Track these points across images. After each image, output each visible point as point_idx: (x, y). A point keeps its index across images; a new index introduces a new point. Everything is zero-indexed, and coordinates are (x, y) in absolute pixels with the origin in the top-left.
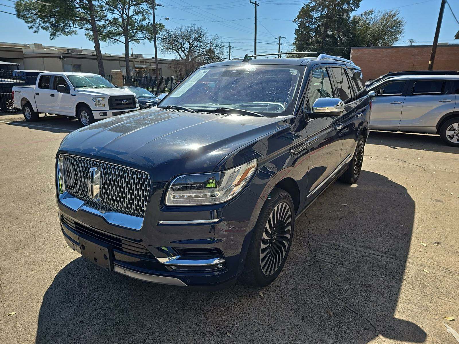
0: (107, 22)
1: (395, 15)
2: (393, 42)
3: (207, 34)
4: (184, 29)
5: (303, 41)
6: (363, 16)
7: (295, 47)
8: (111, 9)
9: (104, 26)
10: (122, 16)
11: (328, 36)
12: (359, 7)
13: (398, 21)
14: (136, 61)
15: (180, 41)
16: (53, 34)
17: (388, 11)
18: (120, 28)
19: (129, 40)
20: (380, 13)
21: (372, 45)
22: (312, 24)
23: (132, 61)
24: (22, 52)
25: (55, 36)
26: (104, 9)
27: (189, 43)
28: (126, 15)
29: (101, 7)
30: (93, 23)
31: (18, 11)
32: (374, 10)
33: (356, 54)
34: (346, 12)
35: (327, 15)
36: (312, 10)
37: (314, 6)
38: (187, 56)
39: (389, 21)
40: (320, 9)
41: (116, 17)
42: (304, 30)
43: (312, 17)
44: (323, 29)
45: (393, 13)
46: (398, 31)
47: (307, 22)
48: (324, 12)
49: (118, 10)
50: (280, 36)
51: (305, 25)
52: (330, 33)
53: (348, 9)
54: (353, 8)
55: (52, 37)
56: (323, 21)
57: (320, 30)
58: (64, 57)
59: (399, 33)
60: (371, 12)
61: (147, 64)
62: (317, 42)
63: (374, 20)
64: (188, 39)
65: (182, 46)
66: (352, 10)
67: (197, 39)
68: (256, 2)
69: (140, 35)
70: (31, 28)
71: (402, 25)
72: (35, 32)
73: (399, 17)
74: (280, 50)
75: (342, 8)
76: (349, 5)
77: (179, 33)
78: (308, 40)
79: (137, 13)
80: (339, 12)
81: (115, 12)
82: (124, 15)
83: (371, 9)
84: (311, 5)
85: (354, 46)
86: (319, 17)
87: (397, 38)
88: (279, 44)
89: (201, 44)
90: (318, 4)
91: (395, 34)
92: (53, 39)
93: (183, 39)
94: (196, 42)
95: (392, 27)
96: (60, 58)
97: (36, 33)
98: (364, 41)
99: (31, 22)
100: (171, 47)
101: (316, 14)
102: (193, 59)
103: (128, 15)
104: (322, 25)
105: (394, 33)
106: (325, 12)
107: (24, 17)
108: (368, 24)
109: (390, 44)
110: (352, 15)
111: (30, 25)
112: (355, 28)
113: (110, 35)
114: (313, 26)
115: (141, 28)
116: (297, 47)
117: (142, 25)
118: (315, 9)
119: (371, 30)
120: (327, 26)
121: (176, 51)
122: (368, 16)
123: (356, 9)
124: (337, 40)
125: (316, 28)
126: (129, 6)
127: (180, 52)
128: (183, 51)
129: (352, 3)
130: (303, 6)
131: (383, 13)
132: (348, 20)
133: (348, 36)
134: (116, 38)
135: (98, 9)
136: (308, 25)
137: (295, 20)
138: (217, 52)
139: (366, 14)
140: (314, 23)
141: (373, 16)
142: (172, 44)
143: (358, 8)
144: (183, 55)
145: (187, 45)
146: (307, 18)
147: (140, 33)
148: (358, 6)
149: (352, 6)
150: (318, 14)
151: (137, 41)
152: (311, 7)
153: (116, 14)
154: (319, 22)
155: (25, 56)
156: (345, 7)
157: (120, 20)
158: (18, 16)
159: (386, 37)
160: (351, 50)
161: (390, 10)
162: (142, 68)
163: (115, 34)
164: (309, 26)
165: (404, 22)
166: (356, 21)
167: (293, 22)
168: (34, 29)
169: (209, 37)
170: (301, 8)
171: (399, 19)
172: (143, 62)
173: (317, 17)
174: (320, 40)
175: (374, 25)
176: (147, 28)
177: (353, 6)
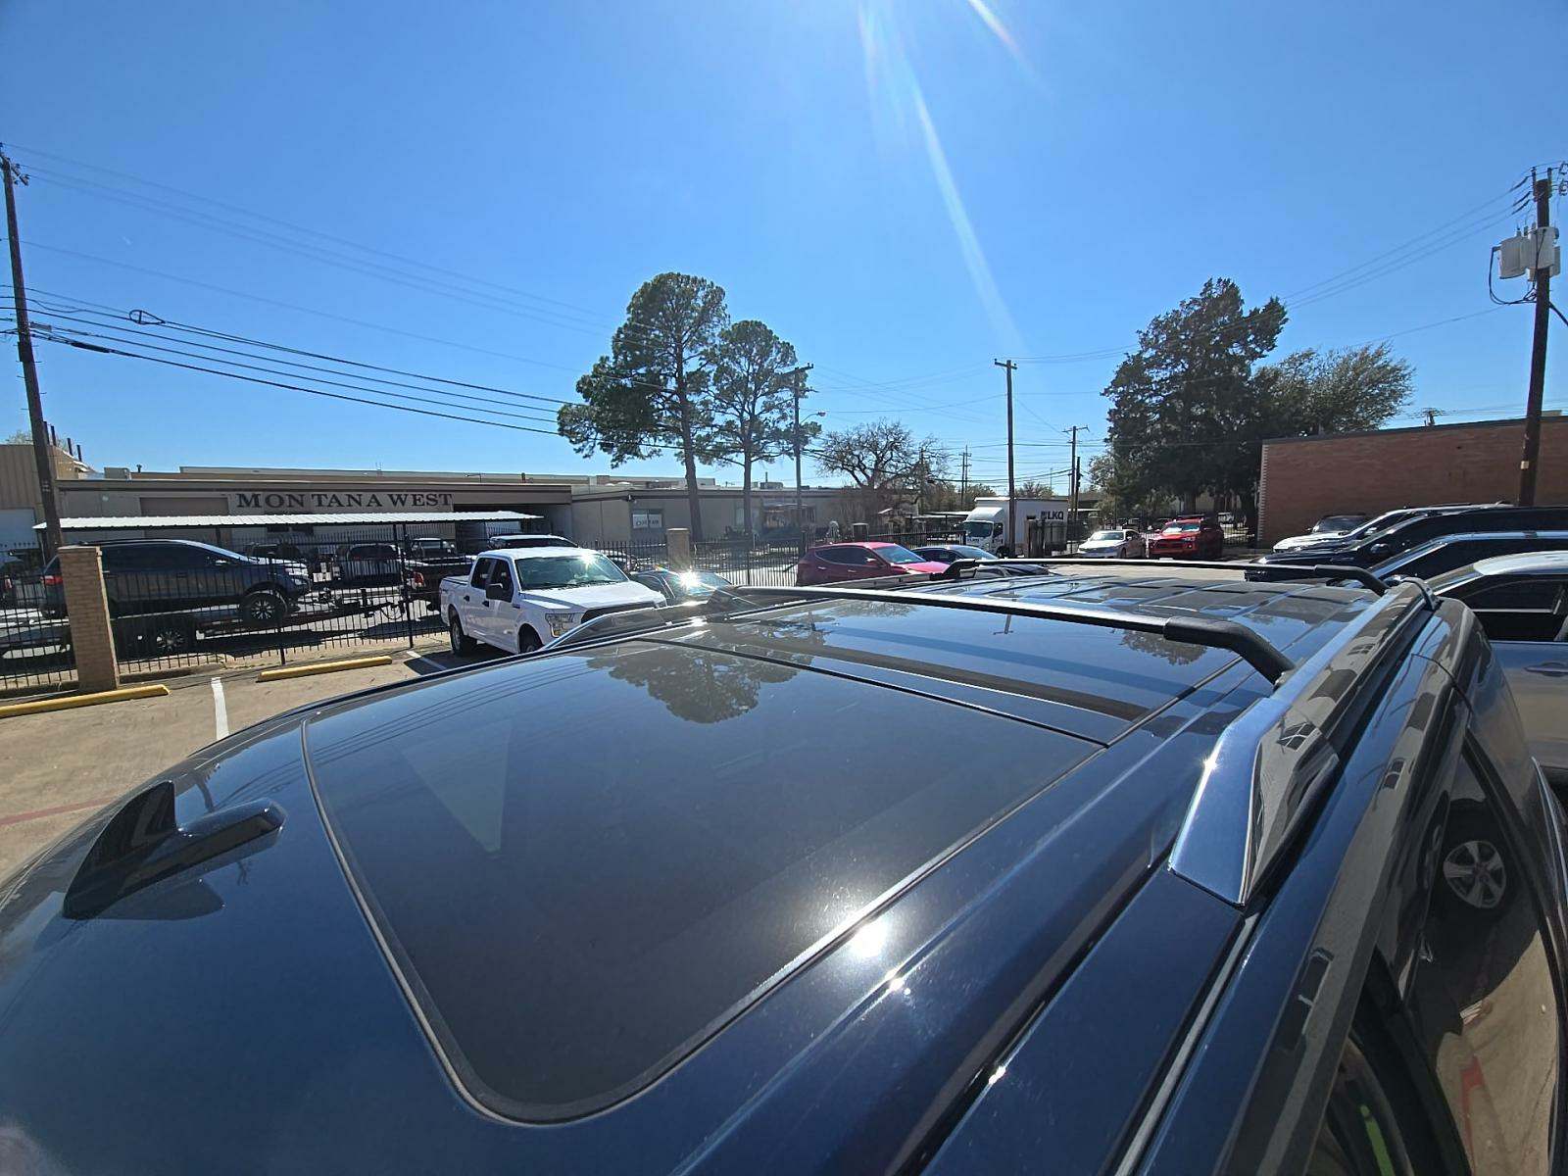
0: (715, 430)
1: (1379, 354)
2: (1381, 418)
3: (911, 435)
4: (865, 429)
5: (1130, 433)
6: (1286, 366)
7: (1110, 448)
8: (722, 406)
9: (708, 438)
10: (741, 417)
11: (1195, 418)
12: (1274, 346)
13: (1389, 368)
14: (765, 497)
15: (856, 453)
16: (619, 458)
17: (1358, 349)
18: (738, 439)
19: (753, 459)
20: (1335, 356)
21: (1321, 429)
22: (1150, 396)
23: (758, 497)
24: (570, 491)
25: (622, 461)
26: (711, 407)
27: (876, 454)
28: (749, 413)
29: (705, 403)
30: (686, 435)
31: (562, 424)
32: (1314, 350)
33: (1277, 454)
34: (1238, 360)
35: (1187, 374)
36: (1150, 366)
37: (1152, 357)
38: (871, 480)
39: (1362, 372)
40: (1168, 361)
41: (730, 418)
42: (1131, 411)
43: (1149, 381)
44: (1179, 405)
45: (1372, 351)
46: (1393, 391)
47: (1136, 392)
48: (1180, 367)
49: (733, 406)
50: (1075, 427)
51: (1132, 399)
52: (1198, 411)
53: (1243, 354)
54: (1258, 349)
55: (614, 463)
56: (1180, 387)
57: (1173, 406)
58: (633, 498)
59: (1396, 395)
60: (1307, 356)
61: (788, 499)
62: (1166, 432)
63: (1317, 373)
64: (874, 447)
65: (860, 461)
66: (1254, 356)
67: (892, 446)
68: (1009, 362)
69: (772, 448)
70: (579, 450)
71: (1404, 376)
72: (586, 456)
73: (1392, 358)
74: (1076, 454)
75: (1227, 354)
76: (1245, 345)
77: (856, 437)
78: (1142, 431)
79: (768, 408)
80: (1218, 364)
81: (731, 410)
82: (745, 414)
83: (1307, 348)
84: (1146, 355)
85: (1270, 435)
86: (1167, 379)
87: (1392, 408)
88: (1074, 443)
89: (901, 454)
90: (1163, 352)
91: (1385, 402)
92: (617, 466)
93: (863, 447)
94: (889, 452)
95: (1374, 383)
96: (627, 500)
97: (588, 458)
98: (1297, 422)
99: (580, 441)
100: (840, 465)
101: (1158, 375)
102: (882, 486)
103: (751, 414)
104: (1177, 395)
105: (1381, 397)
106: (1183, 367)
107: (570, 434)
108: (1302, 382)
109: (1372, 423)
110: (1256, 367)
111: (577, 447)
112: (1267, 396)
113: (720, 452)
114: (1154, 399)
115: (776, 435)
116: (1116, 447)
117: (778, 430)
118: (1155, 363)
119: (1313, 397)
120: (1188, 398)
121: (849, 471)
122: (1301, 364)
123: (1265, 352)
124: (1218, 423)
125: (1162, 403)
126: (756, 398)
127: (857, 473)
128: (863, 471)
129: (1255, 341)
130: (1126, 359)
131: (1344, 354)
132: (1246, 378)
133: (1248, 416)
134: (728, 457)
135: (700, 407)
136: (1140, 398)
137: (1106, 391)
138: (933, 467)
139: (1293, 361)
140: (1156, 393)
141: (1314, 363)
142: (841, 459)
143: (1271, 349)
144: (862, 478)
145: (870, 460)
146: (1136, 385)
147: (771, 445)
148: (1271, 345)
149: (1253, 346)
150: (1165, 372)
151: (769, 458)
152: (1146, 359)
153: (731, 415)
154: (1168, 389)
155: (574, 498)
156: (1236, 350)
157: (738, 423)
158: (562, 432)
159: (1358, 410)
160: (1264, 446)
161: (1364, 346)
162: (777, 508)
163: (727, 451)
164: (1142, 401)
165: (1410, 369)
166: (1267, 379)
167: (1103, 394)
168: (585, 452)
169: (915, 441)
170: (1121, 363)
171: (1392, 364)
172: (781, 497)
173: (1162, 380)
174: (1173, 427)
175: (1319, 382)
176: (786, 435)
177: (1258, 346)
